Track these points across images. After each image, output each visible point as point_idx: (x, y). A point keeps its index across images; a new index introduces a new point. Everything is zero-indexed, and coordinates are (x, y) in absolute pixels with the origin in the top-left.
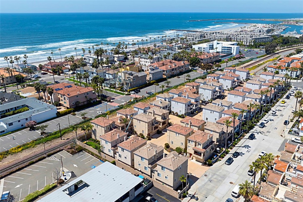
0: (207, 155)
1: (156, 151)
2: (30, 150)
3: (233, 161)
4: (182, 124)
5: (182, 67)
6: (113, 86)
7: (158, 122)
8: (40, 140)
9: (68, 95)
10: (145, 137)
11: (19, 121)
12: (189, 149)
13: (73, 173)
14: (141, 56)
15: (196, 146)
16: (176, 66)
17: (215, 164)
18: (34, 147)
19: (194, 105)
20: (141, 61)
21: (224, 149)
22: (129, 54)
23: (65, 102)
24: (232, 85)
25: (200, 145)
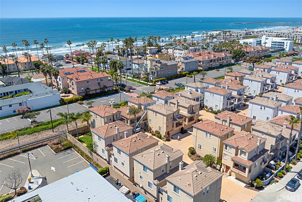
0: (255, 171)
1: (169, 158)
2: (8, 142)
3: (300, 185)
4: (217, 121)
5: (223, 59)
6: (137, 76)
7: (182, 117)
8: (27, 130)
9: (77, 79)
10: (162, 136)
11: (10, 106)
12: (226, 159)
13: (45, 180)
14: (175, 47)
15: (236, 154)
16: (215, 57)
17: (268, 187)
18: (15, 138)
19: (237, 100)
20: (175, 53)
21: (283, 164)
22: (164, 48)
23: (73, 89)
24: (288, 79)
25: (245, 153)
